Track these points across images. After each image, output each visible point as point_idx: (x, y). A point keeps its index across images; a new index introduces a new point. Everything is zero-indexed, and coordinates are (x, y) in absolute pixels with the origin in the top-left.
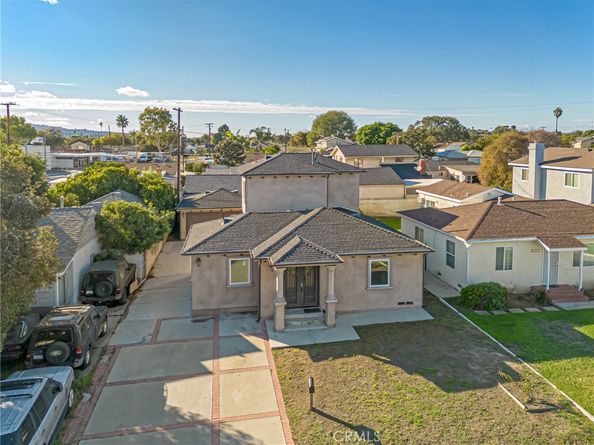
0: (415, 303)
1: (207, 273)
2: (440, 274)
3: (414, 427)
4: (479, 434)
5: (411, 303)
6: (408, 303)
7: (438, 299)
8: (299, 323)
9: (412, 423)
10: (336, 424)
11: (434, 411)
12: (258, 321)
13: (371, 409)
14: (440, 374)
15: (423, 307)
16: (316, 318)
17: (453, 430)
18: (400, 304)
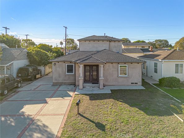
0: (139, 84)
1: (58, 69)
2: (152, 77)
3: (123, 124)
4: (156, 131)
5: (137, 83)
6: (135, 83)
7: (149, 84)
8: (89, 87)
9: (122, 122)
10: (86, 120)
11: (135, 119)
12: (75, 86)
13: (105, 115)
14: (142, 106)
15: (142, 85)
16: (96, 86)
17: (142, 127)
18: (132, 83)
